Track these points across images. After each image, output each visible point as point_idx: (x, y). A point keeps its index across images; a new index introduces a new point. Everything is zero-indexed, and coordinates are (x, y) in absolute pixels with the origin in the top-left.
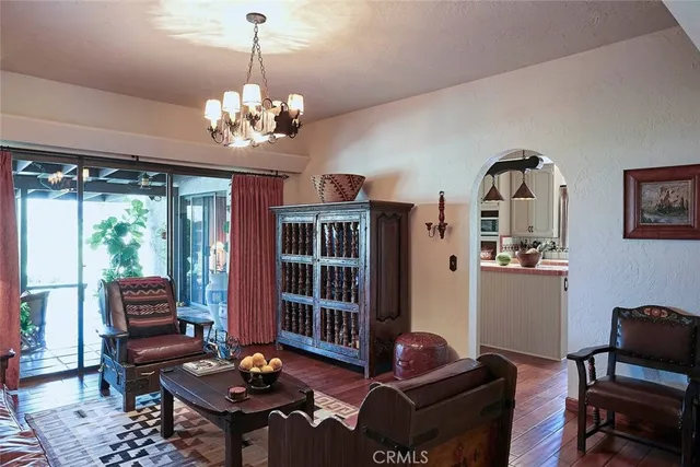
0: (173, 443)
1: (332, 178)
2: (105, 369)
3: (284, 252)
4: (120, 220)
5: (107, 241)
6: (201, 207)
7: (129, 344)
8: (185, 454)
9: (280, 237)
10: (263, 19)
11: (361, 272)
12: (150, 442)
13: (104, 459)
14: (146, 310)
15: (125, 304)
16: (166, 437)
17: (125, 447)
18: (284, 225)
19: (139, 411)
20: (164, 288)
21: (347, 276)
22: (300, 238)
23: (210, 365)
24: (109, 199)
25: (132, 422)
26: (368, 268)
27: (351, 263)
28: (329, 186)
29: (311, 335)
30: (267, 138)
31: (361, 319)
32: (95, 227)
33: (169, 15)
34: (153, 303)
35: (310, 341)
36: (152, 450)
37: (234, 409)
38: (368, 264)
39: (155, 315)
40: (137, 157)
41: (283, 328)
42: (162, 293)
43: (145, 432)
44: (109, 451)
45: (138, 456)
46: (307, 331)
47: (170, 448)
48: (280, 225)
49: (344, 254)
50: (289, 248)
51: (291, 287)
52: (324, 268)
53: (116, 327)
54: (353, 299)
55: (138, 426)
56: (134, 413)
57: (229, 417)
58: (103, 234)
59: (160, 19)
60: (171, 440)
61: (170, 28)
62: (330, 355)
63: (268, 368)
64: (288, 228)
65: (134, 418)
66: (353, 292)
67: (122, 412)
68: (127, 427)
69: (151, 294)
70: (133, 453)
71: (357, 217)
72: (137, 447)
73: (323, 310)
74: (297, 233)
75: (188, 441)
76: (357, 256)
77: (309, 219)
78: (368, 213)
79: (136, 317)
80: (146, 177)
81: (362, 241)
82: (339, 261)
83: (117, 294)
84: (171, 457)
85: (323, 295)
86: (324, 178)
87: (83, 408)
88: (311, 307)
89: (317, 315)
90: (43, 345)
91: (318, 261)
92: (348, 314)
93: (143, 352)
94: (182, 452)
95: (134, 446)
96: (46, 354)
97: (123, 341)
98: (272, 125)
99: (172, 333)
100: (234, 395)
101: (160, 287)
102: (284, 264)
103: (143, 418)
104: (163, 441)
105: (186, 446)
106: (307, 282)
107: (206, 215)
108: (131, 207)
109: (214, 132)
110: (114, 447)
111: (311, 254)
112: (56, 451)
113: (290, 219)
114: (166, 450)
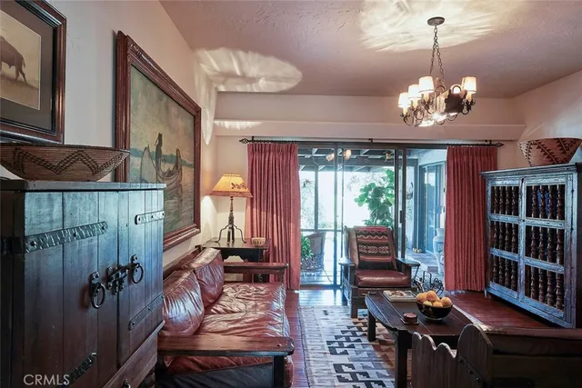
0: (374, 346)
1: (539, 144)
2: (344, 287)
3: (492, 212)
4: (377, 185)
5: (368, 201)
6: (434, 174)
7: (357, 272)
8: (378, 355)
9: (489, 199)
10: (441, 20)
11: (567, 234)
12: (359, 341)
13: (329, 343)
14: (372, 250)
15: (358, 244)
16: (370, 341)
17: (343, 339)
18: (493, 188)
19: (360, 319)
20: (386, 235)
21: (552, 238)
22: (507, 199)
23: (402, 295)
24: (372, 170)
25: (353, 325)
26: (575, 231)
27: (555, 224)
28: (535, 152)
29: (516, 289)
30: (444, 117)
31: (567, 281)
32: (361, 190)
33: (372, 37)
34: (377, 245)
35: (515, 294)
36: (358, 346)
37: (402, 328)
38: (575, 227)
39: (378, 254)
40: (371, 139)
41: (491, 280)
42: (386, 239)
43: (358, 334)
44: (333, 339)
45: (348, 347)
46: (513, 285)
47: (371, 348)
48: (489, 188)
49: (549, 215)
50: (498, 208)
51: (498, 243)
52: (528, 228)
53: (352, 260)
54: (558, 260)
55: (356, 329)
56: (357, 320)
57: (397, 333)
58: (366, 195)
59: (365, 42)
60: (373, 343)
61: (377, 45)
62: (534, 311)
63: (438, 304)
64: (496, 191)
65: (355, 323)
66: (558, 253)
67: (349, 317)
68: (349, 327)
69: (377, 239)
70: (346, 344)
71: (563, 180)
72: (350, 341)
73: (528, 268)
74: (505, 195)
75: (383, 347)
76: (562, 217)
77: (517, 182)
78: (575, 176)
79: (364, 254)
80: (389, 152)
81: (568, 203)
82: (543, 223)
83: (354, 237)
84: (368, 354)
85: (528, 254)
86: (530, 144)
87: (329, 310)
88: (516, 263)
89: (522, 272)
90: (322, 267)
91: (523, 221)
92: (553, 274)
93: (365, 278)
94: (376, 353)
95: (348, 340)
96: (323, 274)
97: (353, 268)
98: (443, 107)
99: (390, 269)
100: (406, 319)
101: (383, 234)
102: (492, 222)
103: (361, 325)
104: (368, 342)
105: (381, 350)
106: (513, 240)
107: (438, 180)
108: (386, 175)
109: (405, 118)
110: (337, 337)
111: (517, 214)
112: (306, 330)
113: (499, 183)
114: (367, 349)
